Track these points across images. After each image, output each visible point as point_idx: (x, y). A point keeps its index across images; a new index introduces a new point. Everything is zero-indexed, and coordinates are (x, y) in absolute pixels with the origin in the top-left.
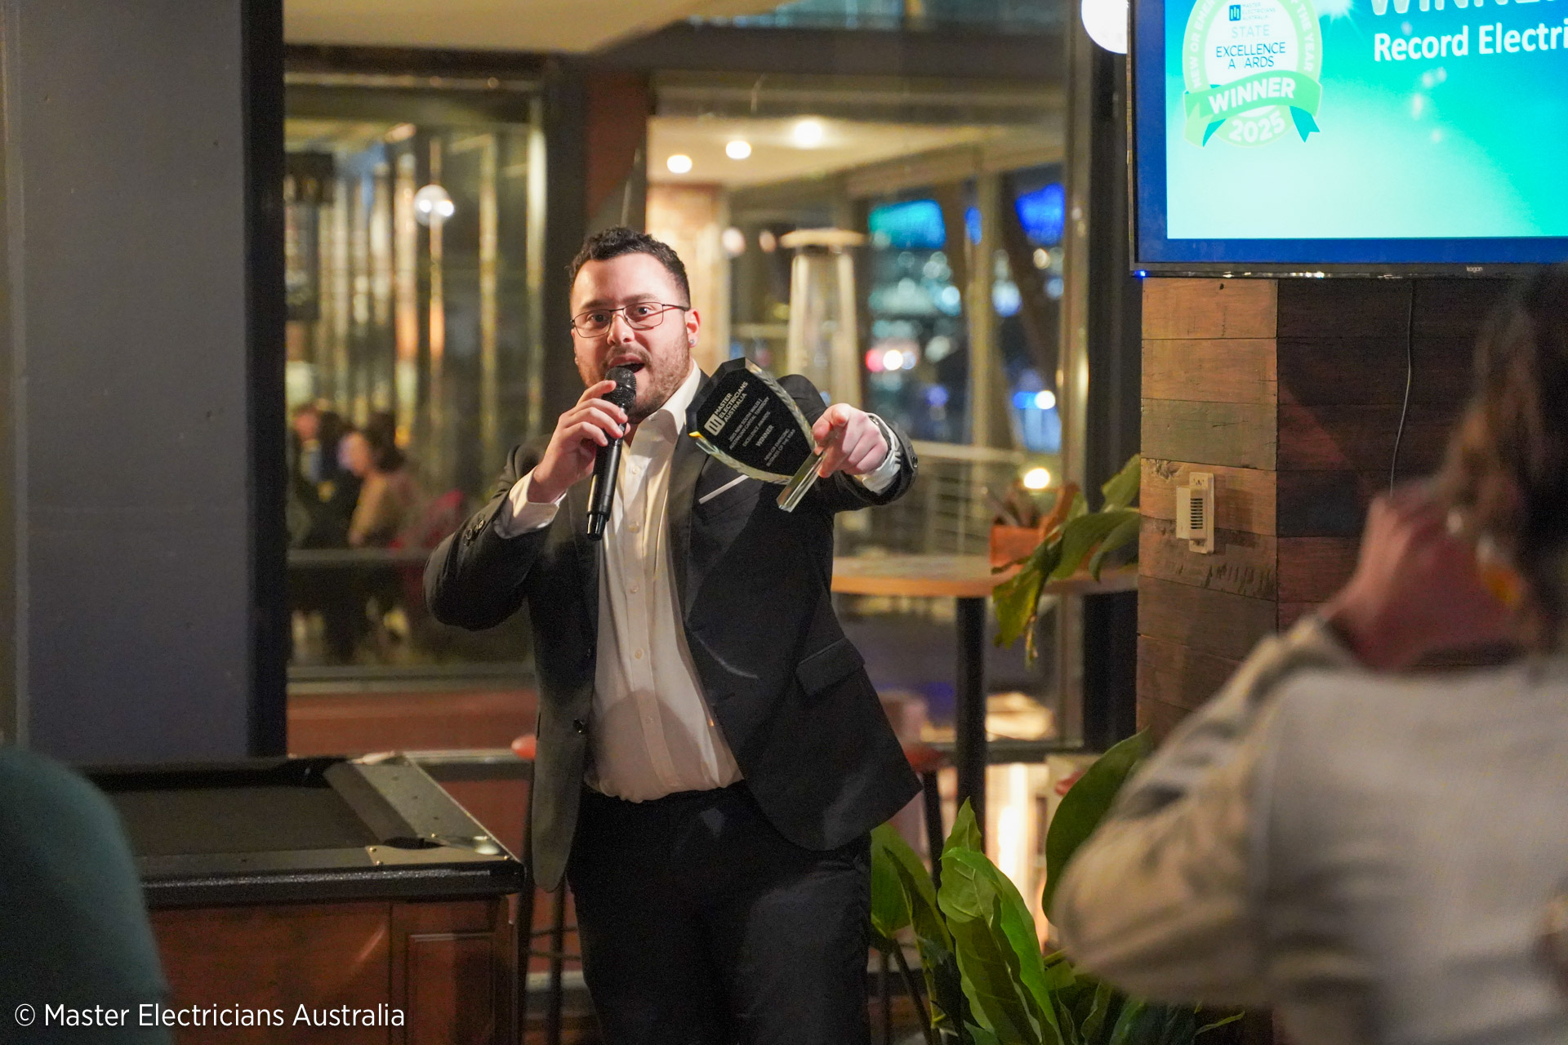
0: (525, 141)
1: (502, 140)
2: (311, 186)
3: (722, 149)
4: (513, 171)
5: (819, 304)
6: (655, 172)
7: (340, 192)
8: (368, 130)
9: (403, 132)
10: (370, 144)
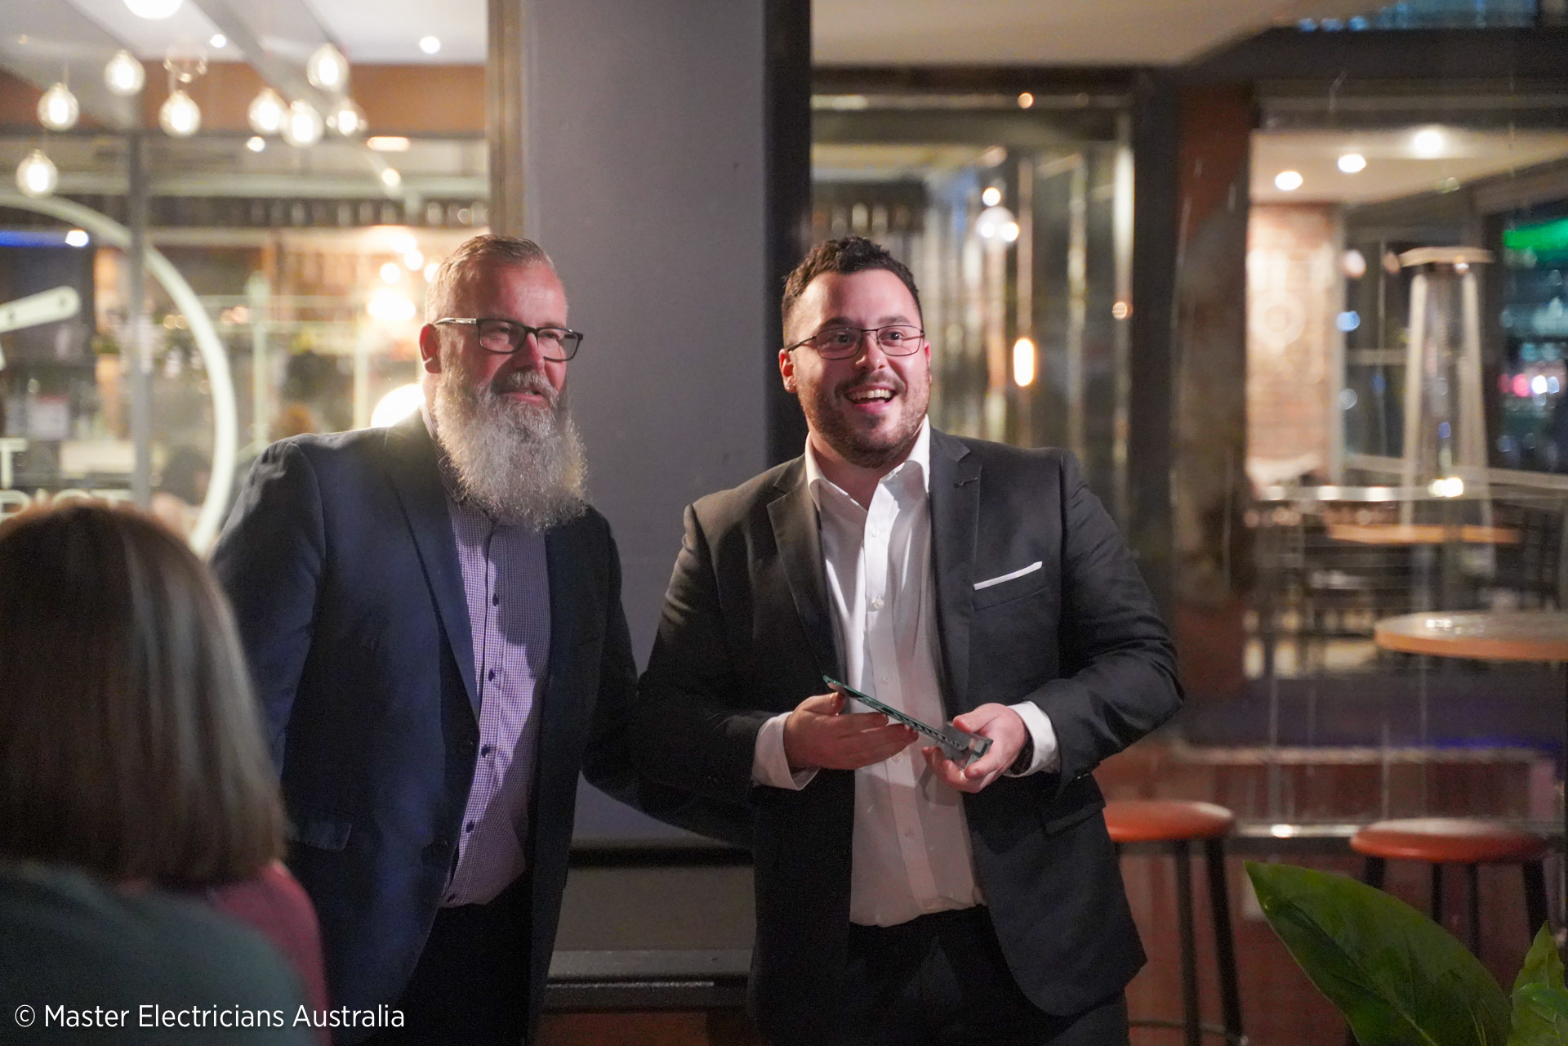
0: (1111, 160)
1: (1091, 161)
2: (901, 216)
3: (1334, 162)
4: (1100, 192)
5: (1440, 326)
6: (1259, 190)
7: (932, 220)
8: (958, 155)
9: (994, 156)
10: (961, 169)
